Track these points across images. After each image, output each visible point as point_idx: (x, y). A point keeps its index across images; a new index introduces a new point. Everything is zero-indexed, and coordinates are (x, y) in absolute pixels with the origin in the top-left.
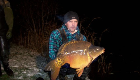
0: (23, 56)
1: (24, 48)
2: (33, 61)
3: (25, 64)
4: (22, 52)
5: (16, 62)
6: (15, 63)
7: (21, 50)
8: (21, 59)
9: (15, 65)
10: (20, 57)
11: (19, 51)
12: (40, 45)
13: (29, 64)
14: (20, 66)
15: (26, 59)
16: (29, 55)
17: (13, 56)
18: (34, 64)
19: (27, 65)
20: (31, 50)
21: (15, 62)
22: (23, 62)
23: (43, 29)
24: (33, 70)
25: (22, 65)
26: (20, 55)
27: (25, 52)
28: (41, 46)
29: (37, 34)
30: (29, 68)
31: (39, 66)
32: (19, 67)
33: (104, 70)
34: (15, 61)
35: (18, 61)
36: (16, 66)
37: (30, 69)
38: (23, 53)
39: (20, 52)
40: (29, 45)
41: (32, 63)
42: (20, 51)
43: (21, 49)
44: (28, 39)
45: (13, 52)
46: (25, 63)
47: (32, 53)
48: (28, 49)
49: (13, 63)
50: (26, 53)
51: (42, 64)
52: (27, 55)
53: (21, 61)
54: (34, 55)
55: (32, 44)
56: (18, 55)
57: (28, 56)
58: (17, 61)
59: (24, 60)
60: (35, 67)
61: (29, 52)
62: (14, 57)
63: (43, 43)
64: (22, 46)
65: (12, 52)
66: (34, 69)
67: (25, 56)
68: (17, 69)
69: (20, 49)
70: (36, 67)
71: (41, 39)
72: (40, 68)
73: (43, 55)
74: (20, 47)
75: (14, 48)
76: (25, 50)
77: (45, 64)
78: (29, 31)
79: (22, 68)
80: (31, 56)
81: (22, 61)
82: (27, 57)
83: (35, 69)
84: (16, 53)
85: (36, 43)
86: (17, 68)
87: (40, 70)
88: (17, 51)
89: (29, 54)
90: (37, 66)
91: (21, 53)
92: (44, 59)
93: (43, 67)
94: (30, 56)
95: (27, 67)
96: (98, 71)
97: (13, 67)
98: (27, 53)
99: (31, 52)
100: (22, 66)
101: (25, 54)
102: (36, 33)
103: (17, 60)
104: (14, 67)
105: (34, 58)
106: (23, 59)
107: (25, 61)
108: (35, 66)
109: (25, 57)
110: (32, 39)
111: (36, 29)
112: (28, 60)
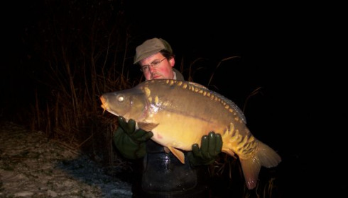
0: (44, 162)
1: (46, 139)
2: (71, 178)
3: (49, 185)
4: (40, 152)
5: (24, 179)
6: (21, 183)
7: (37, 145)
8: (38, 171)
9: (22, 189)
10: (34, 166)
11: (33, 148)
12: (88, 130)
13: (59, 186)
14: (36, 193)
15: (51, 172)
17: (17, 162)
18: (72, 187)
19: (55, 190)
20: (64, 143)
21: (21, 180)
22: (44, 179)
23: (94, 89)
25: (42, 189)
26: (36, 160)
27: (48, 150)
28: (90, 134)
29: (79, 102)
31: (86, 190)
32: (32, 197)
33: (258, 197)
34: (21, 176)
35: (31, 177)
36: (23, 194)
38: (42, 153)
39: (35, 150)
40: (57, 130)
41: (68, 183)
42: (36, 147)
43: (38, 142)
45: (16, 150)
46: (48, 183)
47: (66, 152)
48: (55, 141)
49: (15, 184)
50: (52, 152)
52: (54, 160)
53: (37, 177)
54: (71, 157)
55: (65, 126)
56: (29, 160)
58: (27, 179)
59: (47, 174)
60: (77, 195)
61: (59, 151)
62: (19, 167)
63: (95, 125)
64: (40, 132)
65: (13, 151)
67: (49, 164)
69: (35, 143)
70: (79, 194)
71: (90, 116)
73: (97, 157)
74: (34, 137)
75: (20, 138)
76: (47, 145)
77: (102, 184)
78: (59, 95)
81: (40, 177)
82: (53, 165)
84: (25, 154)
85: (75, 126)
88: (28, 146)
89: (58, 155)
90: (82, 191)
91: (38, 154)
92: (99, 170)
93: (98, 194)
94: (62, 163)
95: (54, 194)
97: (16, 195)
98: (55, 154)
99: (63, 149)
100: (40, 194)
101: (49, 157)
102: (76, 100)
103: (28, 176)
105: (73, 169)
106: (42, 171)
107: (50, 178)
108: (76, 192)
109: (47, 166)
110: (65, 115)
111: (77, 89)
112: (58, 174)
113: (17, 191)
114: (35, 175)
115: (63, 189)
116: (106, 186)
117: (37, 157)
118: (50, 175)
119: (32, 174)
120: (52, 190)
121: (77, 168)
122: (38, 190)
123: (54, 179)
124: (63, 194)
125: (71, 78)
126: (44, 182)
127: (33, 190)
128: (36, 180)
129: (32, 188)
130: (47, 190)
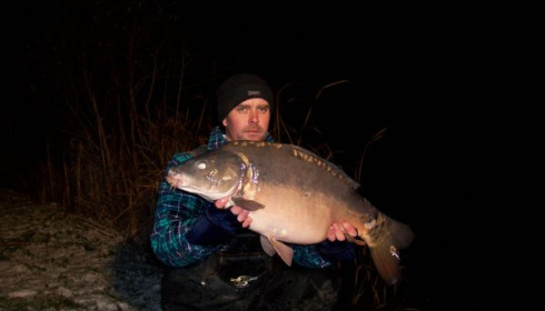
0: (56, 247)
1: (62, 213)
2: (95, 270)
3: (63, 280)
4: (52, 233)
5: (24, 273)
6: (19, 279)
7: (48, 223)
8: (46, 262)
9: (21, 286)
10: (41, 254)
11: (41, 227)
12: (125, 198)
13: (77, 281)
14: (40, 292)
15: (65, 261)
16: (78, 244)
17: (15, 249)
18: (96, 282)
19: (70, 288)
20: (90, 219)
21: (20, 273)
22: (54, 272)
24: (93, 308)
25: (51, 285)
26: (44, 245)
27: (64, 230)
28: (127, 205)
29: (111, 157)
30: (76, 301)
32: (35, 297)
33: (376, 295)
34: (19, 268)
35: (35, 270)
36: (23, 294)
37: (81, 301)
38: (55, 235)
39: (45, 231)
40: (80, 199)
41: (89, 277)
42: (45, 226)
43: (50, 218)
44: (79, 177)
45: (14, 230)
46: (60, 277)
47: (91, 232)
49: (11, 280)
50: (69, 233)
51: (131, 282)
52: (72, 244)
53: (44, 269)
54: (98, 240)
55: (91, 194)
56: (33, 245)
57: (74, 247)
58: (29, 272)
59: (60, 265)
60: (102, 293)
61: (80, 231)
62: (18, 255)
63: (135, 190)
64: (54, 204)
65: (11, 233)
66: (95, 304)
67: (63, 250)
68: (26, 304)
69: (46, 220)
70: (106, 293)
71: (127, 177)
72: (121, 300)
74: (43, 211)
75: (21, 213)
76: (64, 222)
77: (141, 278)
78: (81, 147)
79: (49, 301)
80: (88, 248)
81: (48, 269)
82: (70, 252)
83: (101, 305)
84: (28, 237)
85: (107, 194)
86: (30, 300)
87: (122, 305)
88: (33, 225)
89: (78, 237)
90: (109, 288)
91: (48, 235)
92: (138, 257)
94: (83, 248)
95: (67, 293)
96: (355, 300)
97: (11, 295)
98: (73, 236)
99: (87, 229)
100: (47, 292)
101: (65, 241)
102: (108, 154)
103: (30, 268)
104: (13, 299)
105: (100, 257)
106: (53, 260)
107: (63, 270)
108: (101, 289)
109: (61, 253)
110: (91, 177)
111: (109, 137)
112: (76, 264)
113: (13, 290)
114: (42, 266)
115: (82, 286)
116: (146, 280)
117: (46, 241)
118: (64, 266)
119: (37, 264)
120: (65, 286)
121: (105, 256)
122: (43, 287)
123: (69, 271)
124: (81, 293)
125: (100, 120)
126: (56, 276)
127: (37, 288)
128: (43, 273)
129: (36, 285)
130: (57, 287)
